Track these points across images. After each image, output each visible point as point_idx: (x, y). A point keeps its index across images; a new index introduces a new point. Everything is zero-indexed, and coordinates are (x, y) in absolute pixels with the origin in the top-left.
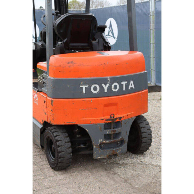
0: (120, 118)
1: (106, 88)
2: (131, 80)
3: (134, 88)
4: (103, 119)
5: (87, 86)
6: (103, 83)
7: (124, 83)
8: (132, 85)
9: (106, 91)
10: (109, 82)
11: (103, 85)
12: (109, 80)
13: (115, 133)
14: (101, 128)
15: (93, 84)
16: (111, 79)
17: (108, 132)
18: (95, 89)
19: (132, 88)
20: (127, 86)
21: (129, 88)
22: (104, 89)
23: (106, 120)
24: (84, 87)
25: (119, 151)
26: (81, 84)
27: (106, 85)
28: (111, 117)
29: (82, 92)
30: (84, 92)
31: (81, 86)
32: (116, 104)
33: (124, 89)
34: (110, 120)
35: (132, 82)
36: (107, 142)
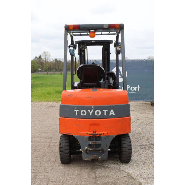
0: (100, 134)
1: (91, 113)
2: (112, 109)
3: (114, 114)
4: (87, 134)
5: (78, 111)
6: (89, 110)
7: (105, 111)
8: (112, 112)
9: (91, 115)
10: (93, 109)
11: (89, 111)
12: (93, 108)
13: (96, 144)
14: (86, 140)
15: (82, 110)
16: (95, 107)
17: (91, 143)
18: (83, 113)
19: (112, 115)
20: (108, 113)
21: (110, 114)
22: (89, 114)
23: (89, 134)
24: (77, 111)
25: (100, 157)
26: (74, 109)
27: (91, 111)
28: (94, 133)
29: (76, 114)
30: (77, 115)
31: (75, 111)
32: (98, 125)
33: (105, 114)
34: (92, 135)
35: (112, 111)
36: (90, 149)
